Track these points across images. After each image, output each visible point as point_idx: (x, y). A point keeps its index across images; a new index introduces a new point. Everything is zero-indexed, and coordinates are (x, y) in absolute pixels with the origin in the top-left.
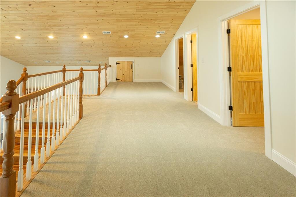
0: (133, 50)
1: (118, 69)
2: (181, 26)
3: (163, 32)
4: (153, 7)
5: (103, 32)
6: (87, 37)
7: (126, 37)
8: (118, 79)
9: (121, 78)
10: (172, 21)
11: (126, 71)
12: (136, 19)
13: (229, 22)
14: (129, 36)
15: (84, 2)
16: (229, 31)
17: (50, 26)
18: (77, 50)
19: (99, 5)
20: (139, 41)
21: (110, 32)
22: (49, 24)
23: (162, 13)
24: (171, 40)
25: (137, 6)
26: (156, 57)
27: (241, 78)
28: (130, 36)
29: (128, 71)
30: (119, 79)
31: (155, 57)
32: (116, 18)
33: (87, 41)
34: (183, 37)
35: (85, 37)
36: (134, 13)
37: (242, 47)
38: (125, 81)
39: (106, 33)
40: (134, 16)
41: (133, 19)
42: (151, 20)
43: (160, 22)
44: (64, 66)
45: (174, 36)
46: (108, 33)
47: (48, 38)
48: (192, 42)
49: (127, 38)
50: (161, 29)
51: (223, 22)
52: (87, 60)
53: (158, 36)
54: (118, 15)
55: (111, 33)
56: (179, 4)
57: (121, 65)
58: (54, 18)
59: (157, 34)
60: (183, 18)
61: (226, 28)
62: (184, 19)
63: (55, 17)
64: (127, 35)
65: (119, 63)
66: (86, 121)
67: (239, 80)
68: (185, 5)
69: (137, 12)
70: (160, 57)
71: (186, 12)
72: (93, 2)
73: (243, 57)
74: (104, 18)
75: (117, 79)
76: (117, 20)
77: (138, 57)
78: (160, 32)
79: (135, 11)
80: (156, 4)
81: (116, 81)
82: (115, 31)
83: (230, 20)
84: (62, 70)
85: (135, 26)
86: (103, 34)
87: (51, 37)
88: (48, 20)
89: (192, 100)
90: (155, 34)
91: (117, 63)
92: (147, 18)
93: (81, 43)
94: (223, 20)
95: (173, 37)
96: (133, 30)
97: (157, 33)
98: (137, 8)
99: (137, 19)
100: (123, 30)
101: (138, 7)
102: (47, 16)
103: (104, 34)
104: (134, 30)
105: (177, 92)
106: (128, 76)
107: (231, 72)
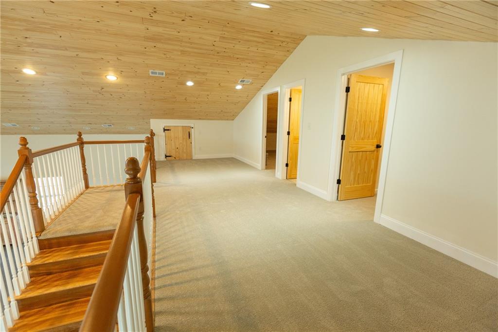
0: (195, 108)
1: (168, 140)
2: (274, 75)
3: (248, 82)
4: (246, 37)
5: (150, 71)
6: (115, 78)
7: (190, 84)
8: (168, 156)
9: (173, 154)
10: (266, 65)
11: (182, 142)
12: (214, 55)
13: (349, 77)
14: (195, 84)
15: (124, 4)
16: (348, 90)
17: (30, 45)
18: (88, 103)
19: (155, 17)
20: (209, 93)
21: (164, 74)
22: (28, 40)
23: (257, 51)
24: (255, 95)
25: (222, 31)
26: (227, 120)
27: (353, 147)
28: (197, 83)
29: (185, 143)
30: (170, 156)
31: (225, 120)
32: (181, 48)
33: (115, 85)
34: (279, 92)
35: (112, 77)
36: (214, 43)
37: (358, 110)
38: (180, 159)
39: (156, 73)
40: (212, 48)
41: (210, 54)
42: (238, 58)
43: (248, 65)
44: (80, 135)
45: (261, 89)
46: (159, 74)
47: (20, 72)
48: (290, 100)
49: (191, 87)
50: (246, 75)
51: (343, 77)
52: (105, 123)
53: (239, 87)
54: (186, 42)
55: (164, 76)
56: (282, 39)
57: (171, 133)
58: (45, 28)
59: (239, 84)
60: (280, 62)
61: (346, 86)
62: (282, 64)
63: (47, 27)
64: (192, 81)
65: (168, 130)
66: (167, 219)
67: (350, 149)
68: (291, 42)
69: (220, 41)
70: (233, 120)
71: (288, 53)
72: (144, 8)
73: (357, 122)
74: (159, 45)
75: (166, 156)
76: (183, 53)
77: (200, 119)
78: (243, 81)
79: (217, 39)
80: (251, 34)
81: (166, 160)
82: (173, 71)
83: (351, 75)
84: (76, 141)
85: (210, 66)
86: (151, 74)
87: (29, 71)
88: (27, 30)
89: (285, 178)
90: (236, 83)
91: (165, 130)
92: (232, 56)
93: (99, 89)
94: (343, 74)
95: (259, 90)
96: (204, 74)
97: (239, 82)
98: (221, 35)
99: (216, 54)
100: (187, 71)
101: (224, 33)
102: (25, 21)
103: (151, 76)
104: (207, 73)
105: (262, 170)
106: (185, 151)
107: (344, 141)
